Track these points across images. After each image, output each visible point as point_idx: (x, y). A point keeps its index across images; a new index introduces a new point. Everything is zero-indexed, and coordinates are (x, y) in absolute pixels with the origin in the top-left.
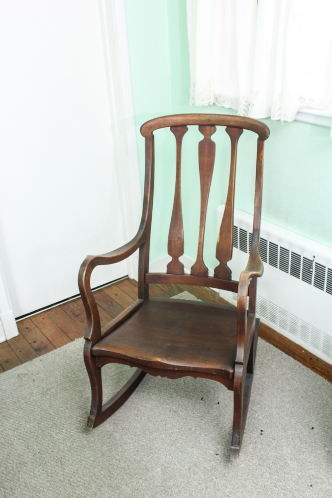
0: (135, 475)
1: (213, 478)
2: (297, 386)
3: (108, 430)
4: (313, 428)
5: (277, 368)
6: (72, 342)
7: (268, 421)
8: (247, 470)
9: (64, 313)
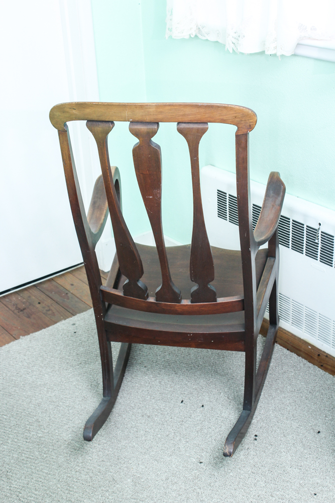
0: (100, 487)
1: (196, 488)
2: (300, 386)
3: (65, 439)
4: (319, 432)
5: (276, 366)
6: (17, 341)
7: (264, 425)
8: (238, 479)
9: (5, 307)
